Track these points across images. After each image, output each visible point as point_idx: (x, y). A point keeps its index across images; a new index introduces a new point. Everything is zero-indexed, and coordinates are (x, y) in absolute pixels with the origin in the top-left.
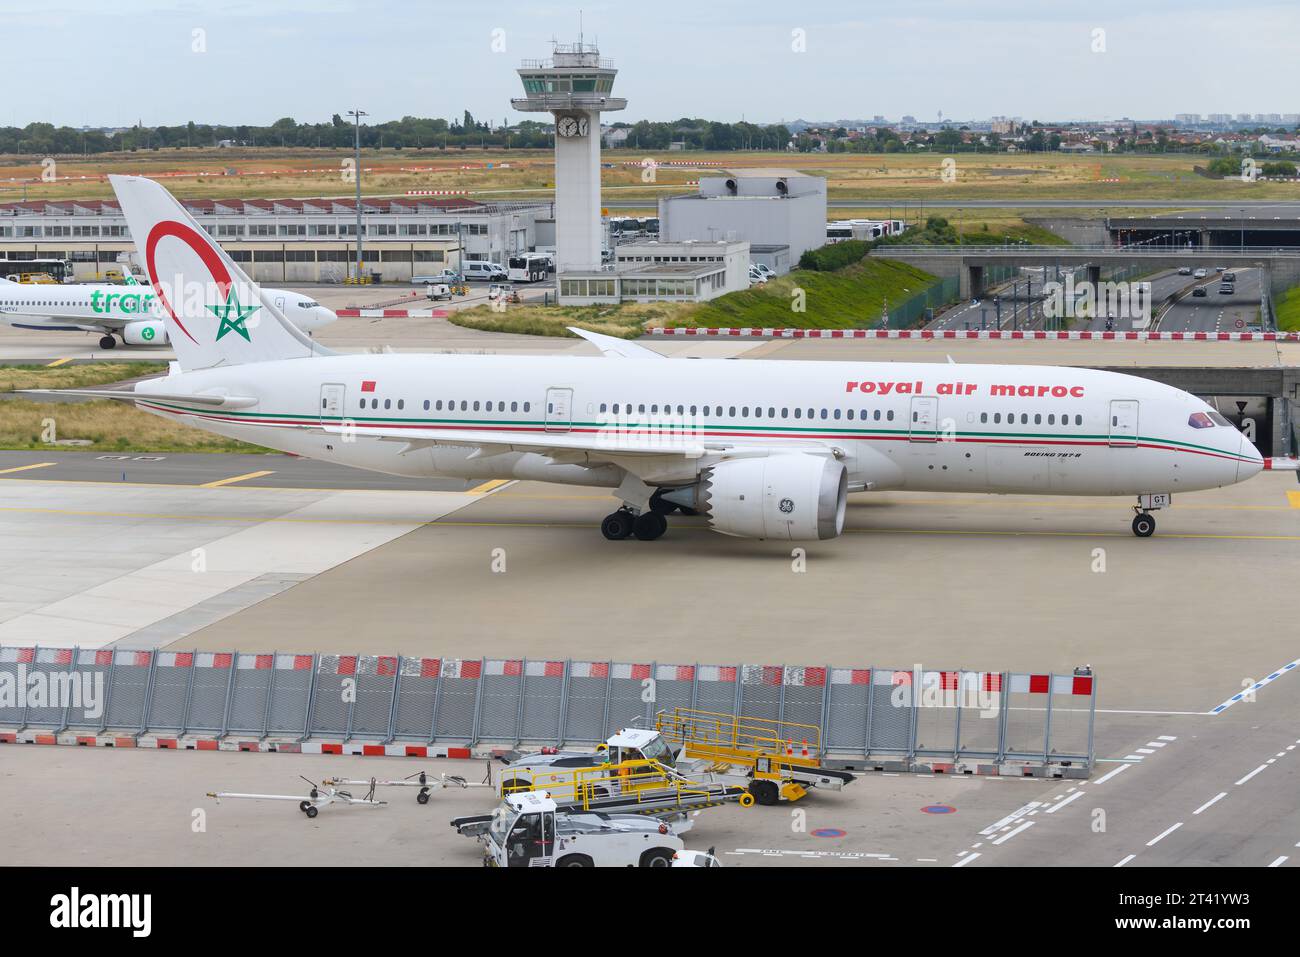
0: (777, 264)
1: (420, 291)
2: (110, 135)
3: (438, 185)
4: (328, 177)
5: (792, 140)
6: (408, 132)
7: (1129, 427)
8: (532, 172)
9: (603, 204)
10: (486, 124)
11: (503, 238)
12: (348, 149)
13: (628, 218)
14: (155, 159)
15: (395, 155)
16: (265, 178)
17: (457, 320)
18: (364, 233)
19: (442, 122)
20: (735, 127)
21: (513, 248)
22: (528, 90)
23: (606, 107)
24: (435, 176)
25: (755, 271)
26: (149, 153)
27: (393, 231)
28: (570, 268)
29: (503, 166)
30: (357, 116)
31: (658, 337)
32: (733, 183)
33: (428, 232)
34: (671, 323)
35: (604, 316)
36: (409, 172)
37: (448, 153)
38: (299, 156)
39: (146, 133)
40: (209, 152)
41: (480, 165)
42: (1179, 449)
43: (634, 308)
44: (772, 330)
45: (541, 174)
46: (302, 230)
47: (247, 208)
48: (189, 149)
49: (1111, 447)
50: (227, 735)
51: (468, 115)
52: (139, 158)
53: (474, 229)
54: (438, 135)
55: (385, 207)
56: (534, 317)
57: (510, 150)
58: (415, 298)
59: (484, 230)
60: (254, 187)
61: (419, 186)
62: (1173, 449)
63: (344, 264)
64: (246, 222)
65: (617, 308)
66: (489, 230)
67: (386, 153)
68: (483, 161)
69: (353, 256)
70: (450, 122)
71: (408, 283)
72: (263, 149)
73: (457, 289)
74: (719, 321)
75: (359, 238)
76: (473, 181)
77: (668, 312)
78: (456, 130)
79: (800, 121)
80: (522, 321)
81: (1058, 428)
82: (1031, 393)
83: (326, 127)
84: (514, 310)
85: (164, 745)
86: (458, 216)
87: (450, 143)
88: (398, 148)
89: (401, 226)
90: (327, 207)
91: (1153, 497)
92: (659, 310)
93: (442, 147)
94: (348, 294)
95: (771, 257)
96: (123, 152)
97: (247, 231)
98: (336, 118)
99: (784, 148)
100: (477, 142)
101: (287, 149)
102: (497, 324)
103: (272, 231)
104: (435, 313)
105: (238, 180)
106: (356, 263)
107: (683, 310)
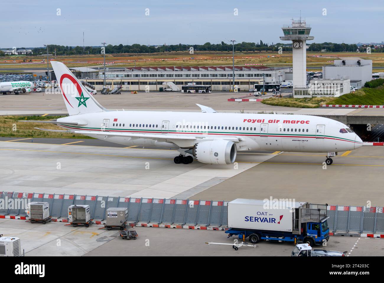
0: (358, 86)
1: (252, 94)
2: (156, 48)
3: (254, 62)
4: (221, 60)
5: (358, 49)
6: (244, 46)
7: (322, 133)
8: (281, 58)
9: (307, 68)
10: (267, 44)
11: (276, 78)
12: (226, 52)
13: (312, 72)
14: (170, 54)
15: (240, 53)
16: (203, 60)
17: (264, 102)
18: (235, 76)
19: (254, 44)
20: (341, 45)
21: (279, 81)
22: (285, 34)
23: (308, 39)
24: (253, 60)
25: (352, 88)
26: (168, 53)
27: (243, 75)
28: (297, 87)
29: (272, 56)
30: (233, 42)
31: (324, 108)
32: (344, 62)
33: (254, 76)
34: (328, 103)
35: (307, 101)
36: (245, 58)
37: (256, 53)
38: (212, 54)
39: (167, 47)
40: (186, 52)
41: (265, 56)
42: (337, 139)
43: (316, 99)
44: (358, 105)
45: (284, 59)
46: (216, 76)
47: (200, 69)
48: (180, 51)
49: (316, 138)
50: (209, 225)
51: (261, 42)
52: (165, 54)
53: (267, 75)
54: (253, 47)
55: (241, 69)
56: (287, 101)
57: (274, 52)
58: (251, 96)
59: (270, 75)
60: (200, 63)
61: (248, 62)
62: (334, 139)
63: (229, 85)
64: (200, 73)
65: (311, 99)
66: (272, 75)
67: (237, 53)
68: (266, 55)
69: (232, 83)
70: (256, 43)
71: (248, 91)
72: (201, 52)
73: (263, 93)
74: (342, 103)
75: (234, 78)
76: (264, 61)
77: (326, 100)
78: (258, 46)
79: (359, 43)
80: (283, 103)
81: (301, 133)
82: (294, 123)
83: (220, 45)
84: (281, 99)
85: (191, 228)
86: (263, 71)
87: (256, 50)
88: (241, 51)
89: (246, 74)
90: (224, 69)
91: (331, 153)
92: (324, 99)
93: (254, 51)
94: (231, 94)
95: (356, 84)
96: (160, 52)
97: (200, 76)
98: (223, 43)
99: (356, 51)
100: (264, 49)
101: (208, 52)
102: (276, 103)
103: (208, 75)
104: (257, 100)
105: (195, 61)
106: (233, 85)
107: (331, 100)
